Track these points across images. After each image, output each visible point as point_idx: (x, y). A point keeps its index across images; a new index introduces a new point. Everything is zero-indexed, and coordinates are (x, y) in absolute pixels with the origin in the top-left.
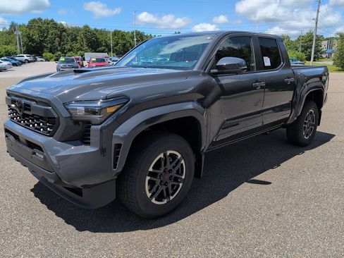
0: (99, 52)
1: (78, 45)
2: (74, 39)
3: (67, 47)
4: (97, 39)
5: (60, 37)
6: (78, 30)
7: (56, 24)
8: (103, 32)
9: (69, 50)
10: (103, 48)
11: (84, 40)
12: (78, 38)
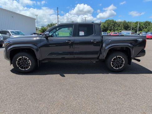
0: (128, 30)
1: (120, 28)
2: (119, 26)
3: (116, 29)
4: (128, 25)
5: (114, 25)
6: (121, 23)
7: (113, 21)
8: (131, 23)
9: (116, 30)
10: (130, 29)
11: (123, 26)
12: (120, 25)
